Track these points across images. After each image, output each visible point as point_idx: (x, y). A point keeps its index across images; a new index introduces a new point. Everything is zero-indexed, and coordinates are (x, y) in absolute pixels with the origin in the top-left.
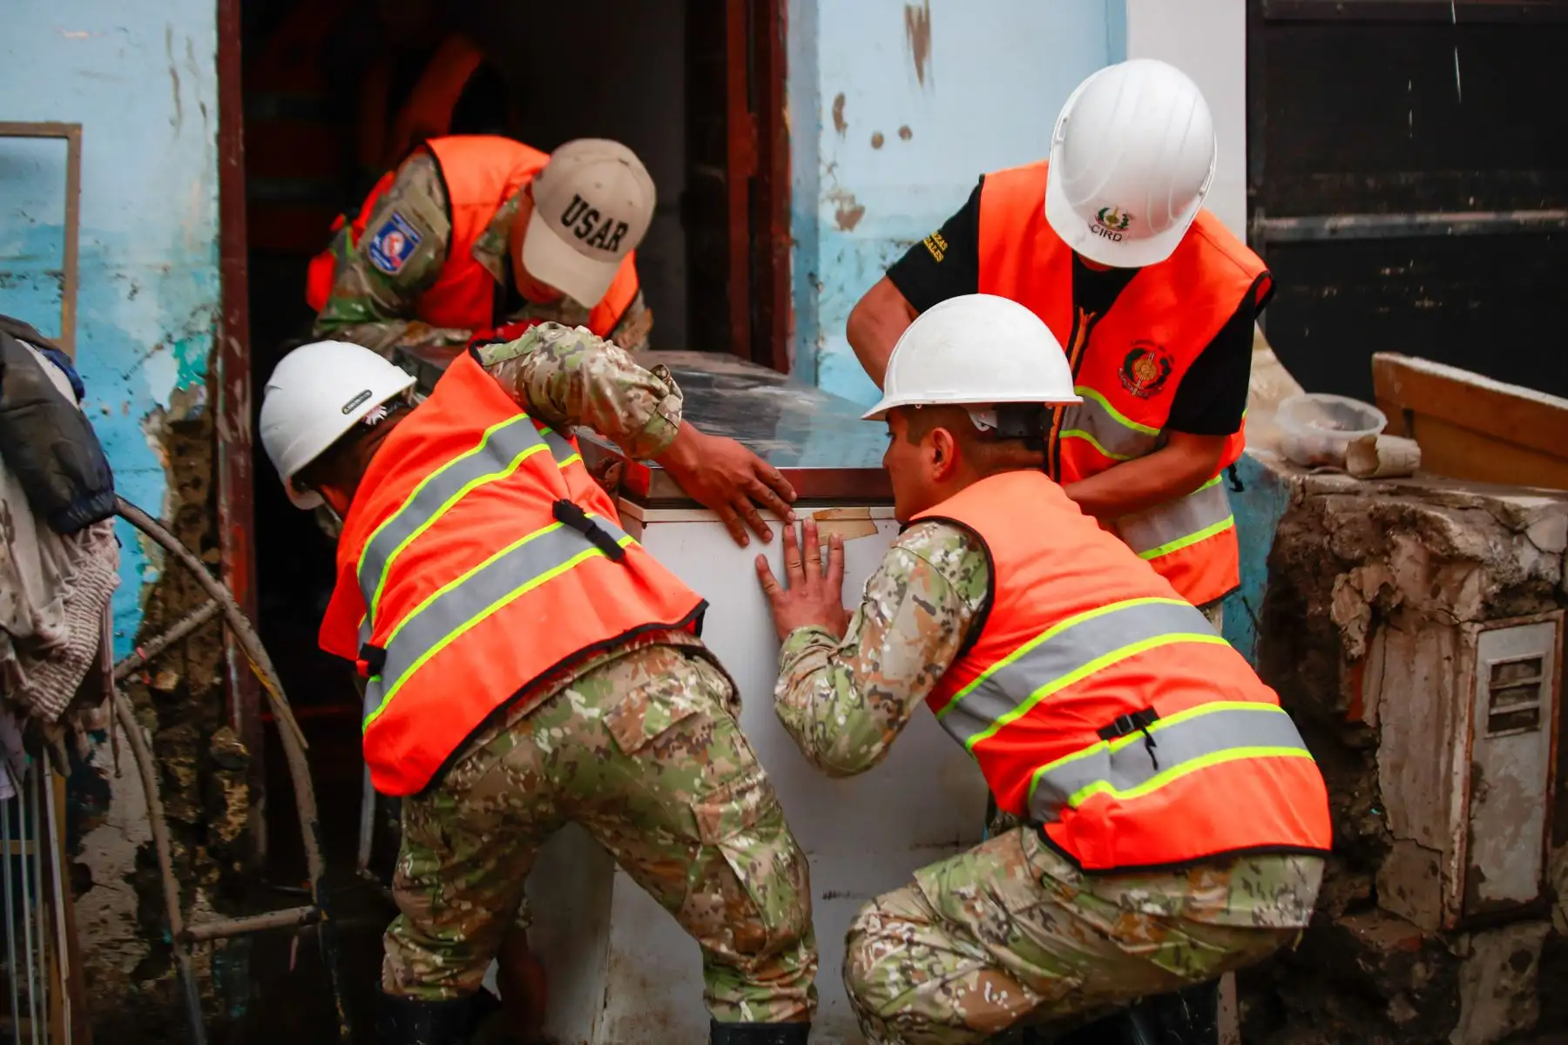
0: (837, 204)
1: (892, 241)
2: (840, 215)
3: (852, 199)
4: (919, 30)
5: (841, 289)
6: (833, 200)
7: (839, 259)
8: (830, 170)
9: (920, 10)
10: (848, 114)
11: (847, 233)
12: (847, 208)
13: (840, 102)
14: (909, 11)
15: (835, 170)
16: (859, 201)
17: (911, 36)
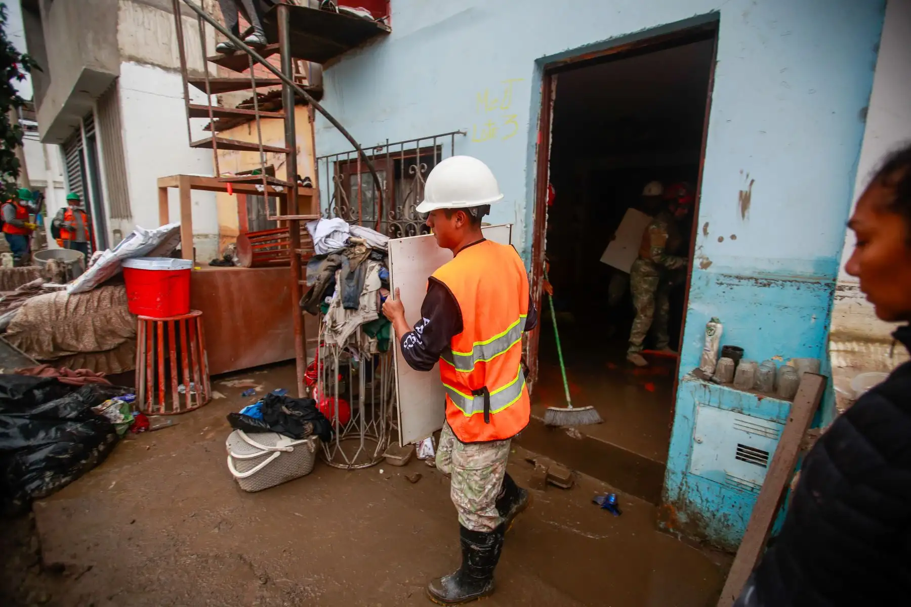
0: (701, 260)
1: (722, 275)
2: (701, 264)
3: (708, 259)
4: (745, 200)
5: (699, 288)
6: (700, 258)
7: (700, 278)
8: (699, 248)
9: (747, 192)
10: (709, 230)
11: (704, 270)
12: (705, 261)
13: (707, 225)
14: (741, 192)
15: (702, 248)
16: (710, 260)
17: (741, 202)
